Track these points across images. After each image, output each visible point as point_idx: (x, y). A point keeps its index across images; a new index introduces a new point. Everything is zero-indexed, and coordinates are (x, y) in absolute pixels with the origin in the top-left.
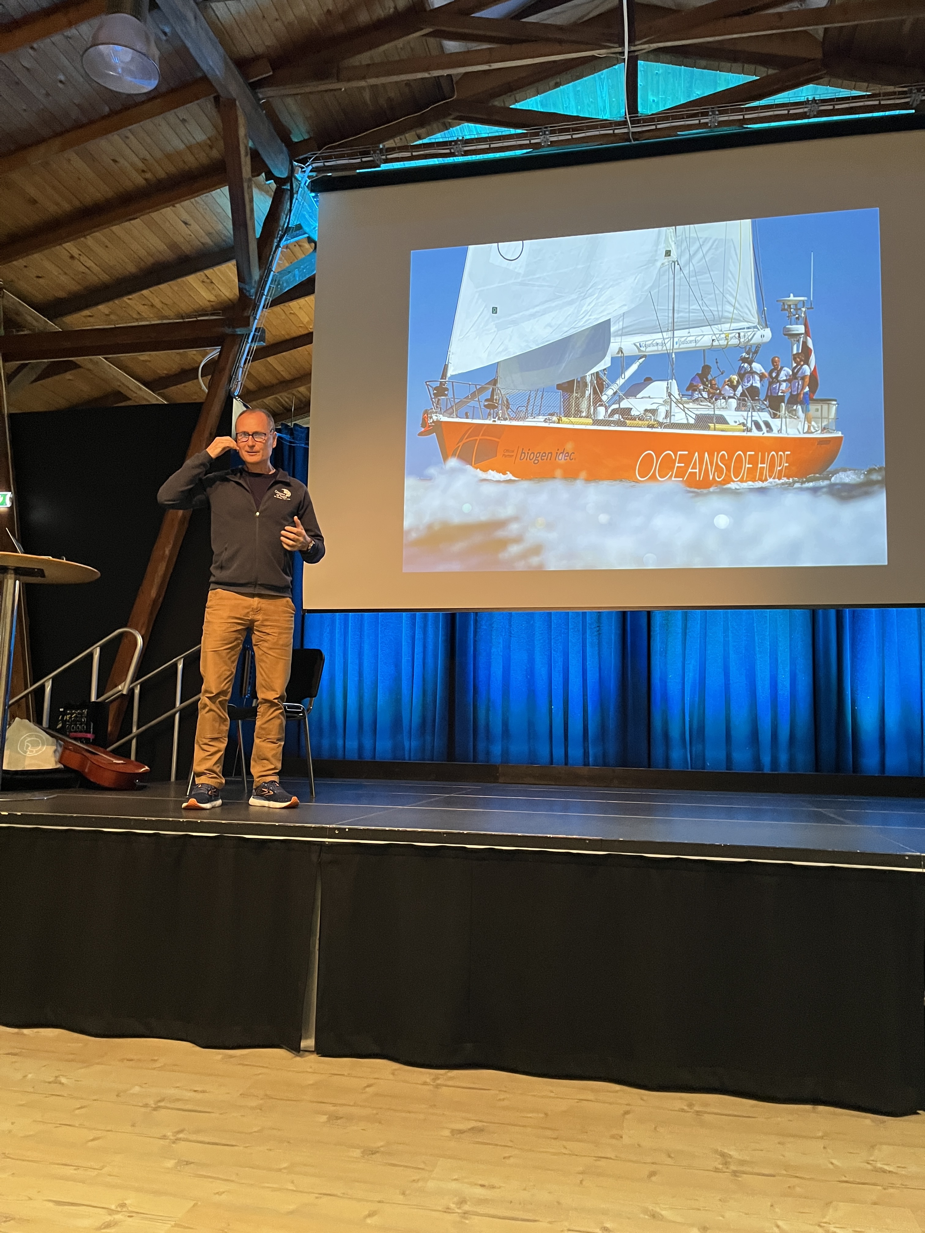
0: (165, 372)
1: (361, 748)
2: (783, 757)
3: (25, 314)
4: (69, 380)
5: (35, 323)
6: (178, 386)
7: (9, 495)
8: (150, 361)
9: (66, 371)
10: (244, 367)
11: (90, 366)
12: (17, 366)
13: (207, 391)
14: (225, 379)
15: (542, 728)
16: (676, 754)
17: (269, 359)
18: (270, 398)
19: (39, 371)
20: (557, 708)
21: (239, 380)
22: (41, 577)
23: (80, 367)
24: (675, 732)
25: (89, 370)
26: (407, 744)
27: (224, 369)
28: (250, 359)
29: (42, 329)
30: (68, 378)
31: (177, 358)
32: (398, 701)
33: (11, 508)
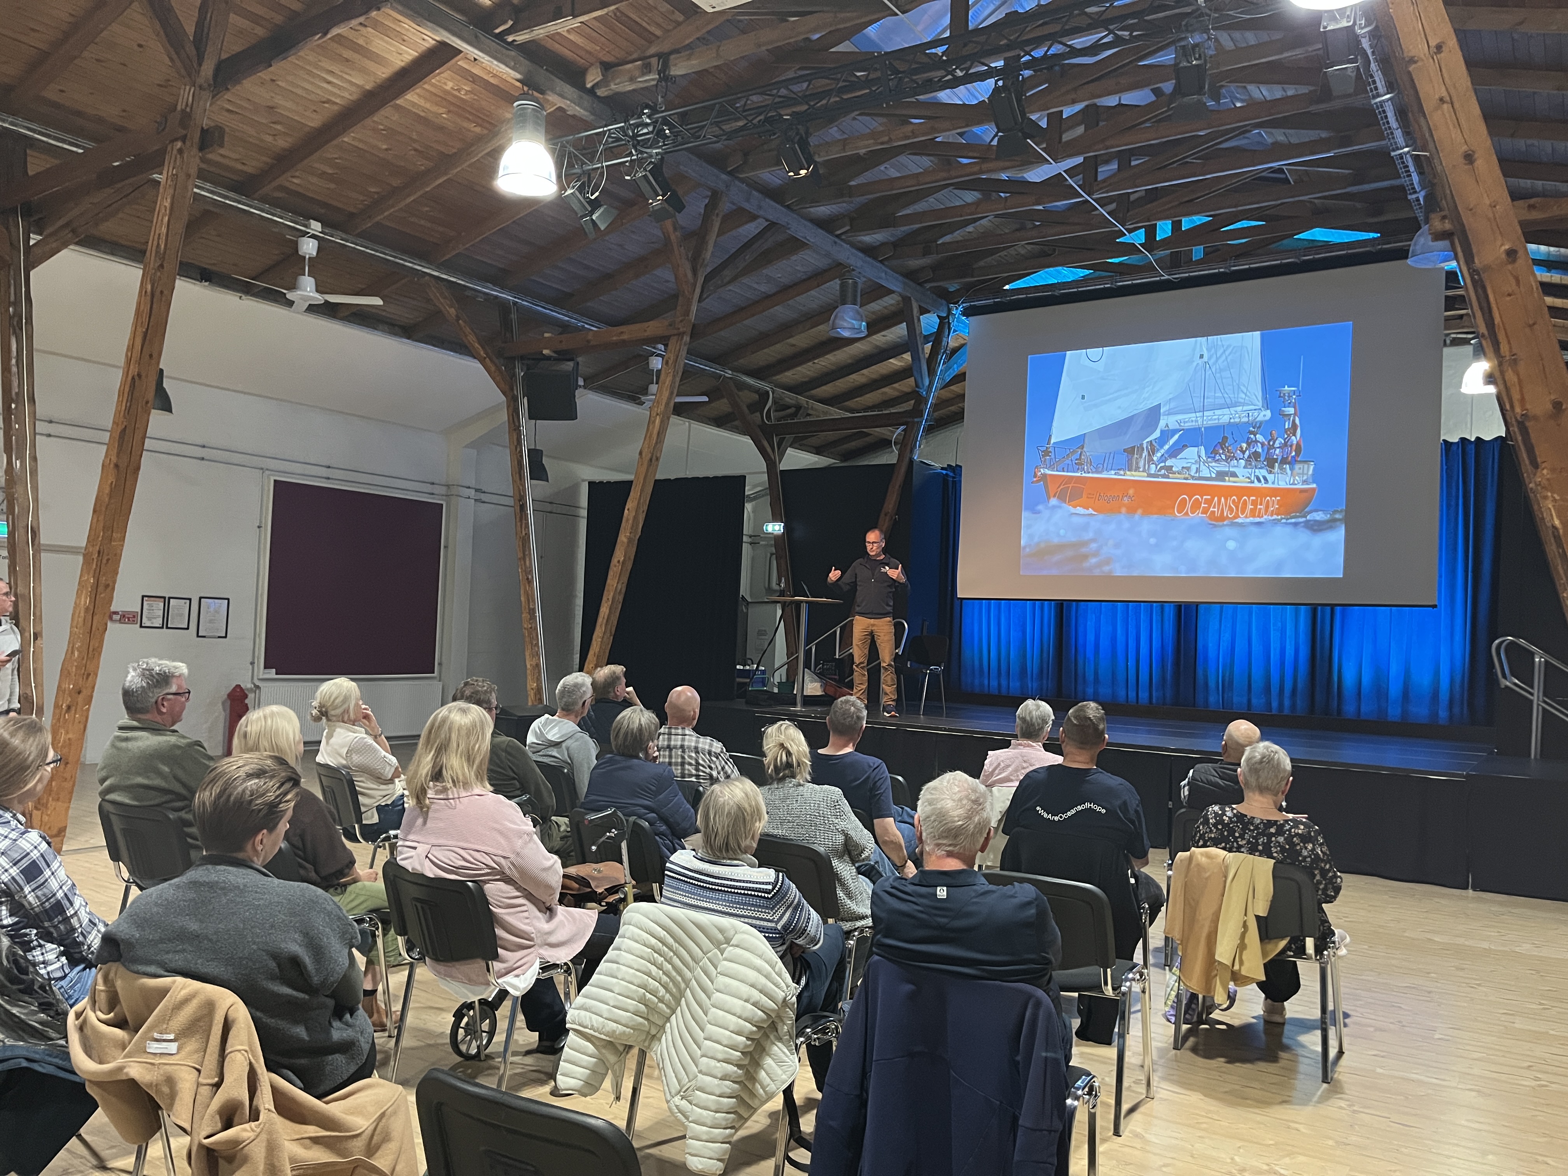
1: (999, 685)
2: (1287, 703)
7: (782, 524)
14: (908, 450)
15: (1121, 677)
16: (1212, 699)
20: (1131, 663)
24: (1212, 684)
26: (1030, 685)
32: (1024, 656)
33: (784, 532)
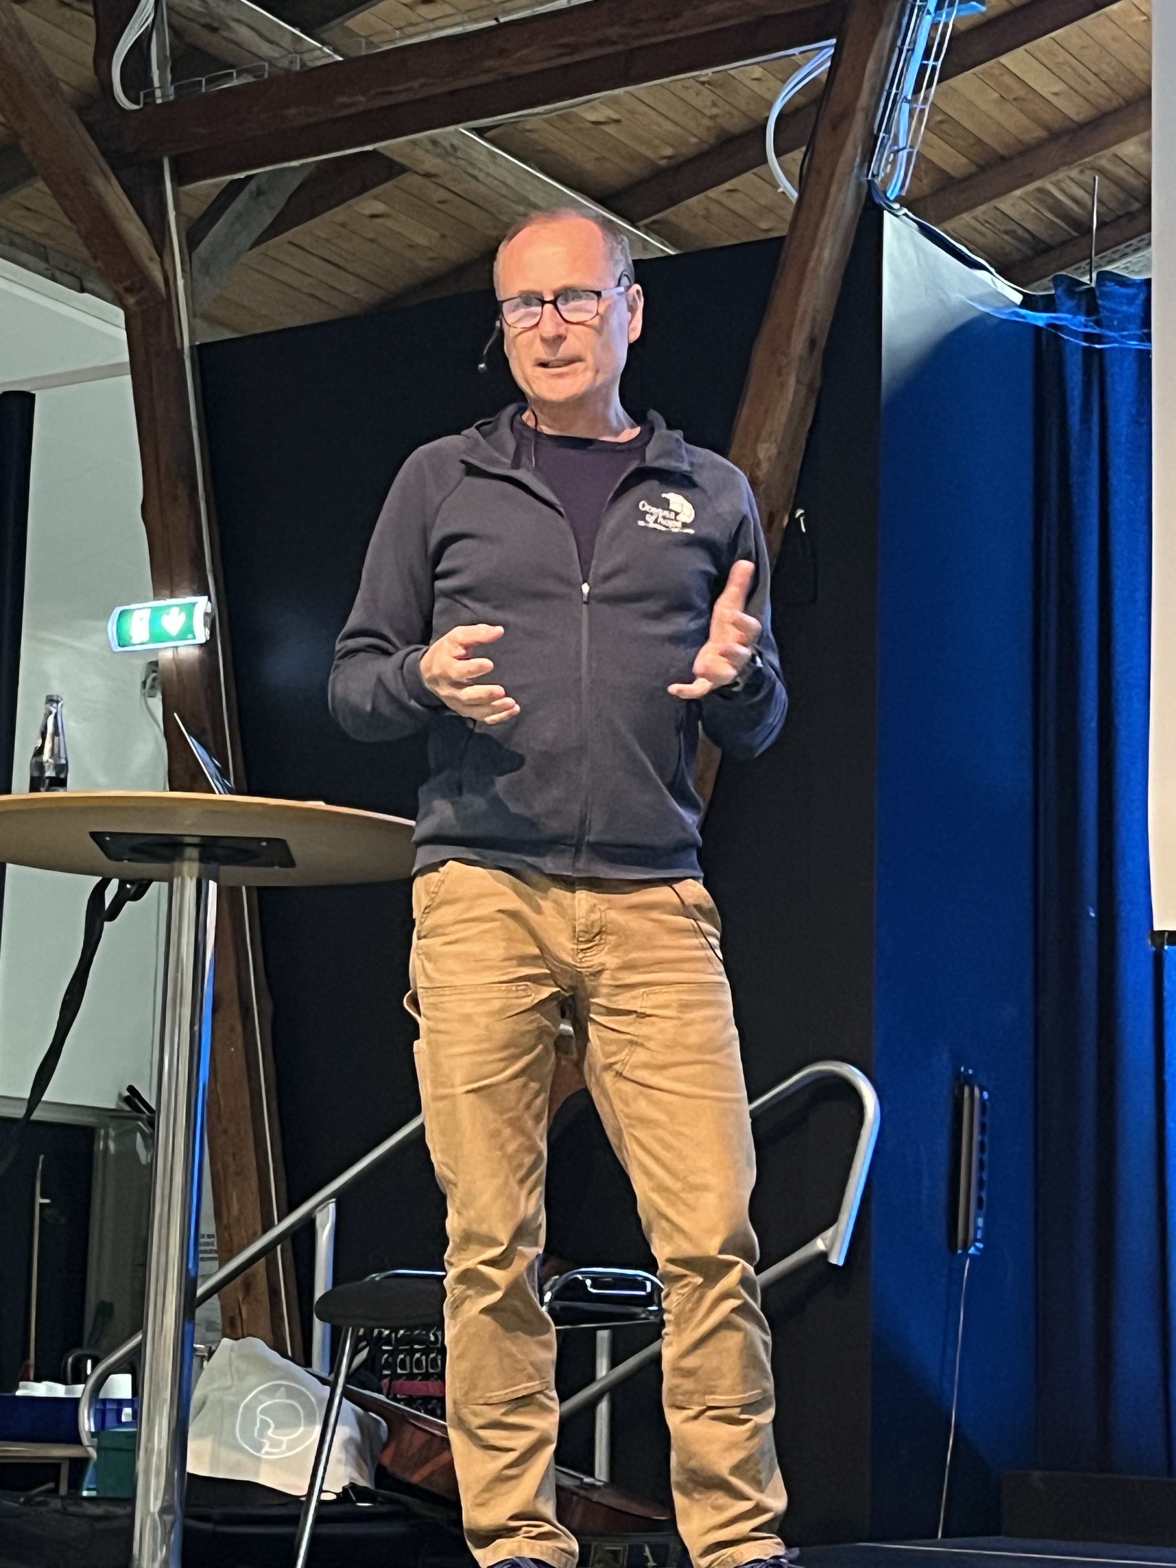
0: (668, 151)
3: (234, 25)
4: (374, 216)
5: (266, 49)
6: (712, 193)
7: (203, 605)
8: (617, 121)
9: (364, 189)
10: (915, 100)
11: (431, 163)
12: (216, 192)
13: (794, 194)
14: (852, 150)
17: (1004, 59)
18: (1018, 193)
19: (279, 200)
21: (901, 145)
22: (281, 865)
23: (403, 169)
25: (427, 175)
27: (847, 114)
28: (934, 68)
29: (284, 63)
30: (368, 212)
31: (704, 99)
33: (208, 647)
